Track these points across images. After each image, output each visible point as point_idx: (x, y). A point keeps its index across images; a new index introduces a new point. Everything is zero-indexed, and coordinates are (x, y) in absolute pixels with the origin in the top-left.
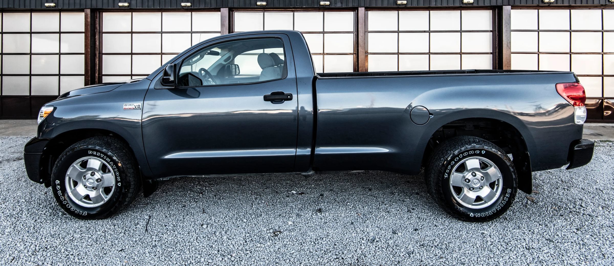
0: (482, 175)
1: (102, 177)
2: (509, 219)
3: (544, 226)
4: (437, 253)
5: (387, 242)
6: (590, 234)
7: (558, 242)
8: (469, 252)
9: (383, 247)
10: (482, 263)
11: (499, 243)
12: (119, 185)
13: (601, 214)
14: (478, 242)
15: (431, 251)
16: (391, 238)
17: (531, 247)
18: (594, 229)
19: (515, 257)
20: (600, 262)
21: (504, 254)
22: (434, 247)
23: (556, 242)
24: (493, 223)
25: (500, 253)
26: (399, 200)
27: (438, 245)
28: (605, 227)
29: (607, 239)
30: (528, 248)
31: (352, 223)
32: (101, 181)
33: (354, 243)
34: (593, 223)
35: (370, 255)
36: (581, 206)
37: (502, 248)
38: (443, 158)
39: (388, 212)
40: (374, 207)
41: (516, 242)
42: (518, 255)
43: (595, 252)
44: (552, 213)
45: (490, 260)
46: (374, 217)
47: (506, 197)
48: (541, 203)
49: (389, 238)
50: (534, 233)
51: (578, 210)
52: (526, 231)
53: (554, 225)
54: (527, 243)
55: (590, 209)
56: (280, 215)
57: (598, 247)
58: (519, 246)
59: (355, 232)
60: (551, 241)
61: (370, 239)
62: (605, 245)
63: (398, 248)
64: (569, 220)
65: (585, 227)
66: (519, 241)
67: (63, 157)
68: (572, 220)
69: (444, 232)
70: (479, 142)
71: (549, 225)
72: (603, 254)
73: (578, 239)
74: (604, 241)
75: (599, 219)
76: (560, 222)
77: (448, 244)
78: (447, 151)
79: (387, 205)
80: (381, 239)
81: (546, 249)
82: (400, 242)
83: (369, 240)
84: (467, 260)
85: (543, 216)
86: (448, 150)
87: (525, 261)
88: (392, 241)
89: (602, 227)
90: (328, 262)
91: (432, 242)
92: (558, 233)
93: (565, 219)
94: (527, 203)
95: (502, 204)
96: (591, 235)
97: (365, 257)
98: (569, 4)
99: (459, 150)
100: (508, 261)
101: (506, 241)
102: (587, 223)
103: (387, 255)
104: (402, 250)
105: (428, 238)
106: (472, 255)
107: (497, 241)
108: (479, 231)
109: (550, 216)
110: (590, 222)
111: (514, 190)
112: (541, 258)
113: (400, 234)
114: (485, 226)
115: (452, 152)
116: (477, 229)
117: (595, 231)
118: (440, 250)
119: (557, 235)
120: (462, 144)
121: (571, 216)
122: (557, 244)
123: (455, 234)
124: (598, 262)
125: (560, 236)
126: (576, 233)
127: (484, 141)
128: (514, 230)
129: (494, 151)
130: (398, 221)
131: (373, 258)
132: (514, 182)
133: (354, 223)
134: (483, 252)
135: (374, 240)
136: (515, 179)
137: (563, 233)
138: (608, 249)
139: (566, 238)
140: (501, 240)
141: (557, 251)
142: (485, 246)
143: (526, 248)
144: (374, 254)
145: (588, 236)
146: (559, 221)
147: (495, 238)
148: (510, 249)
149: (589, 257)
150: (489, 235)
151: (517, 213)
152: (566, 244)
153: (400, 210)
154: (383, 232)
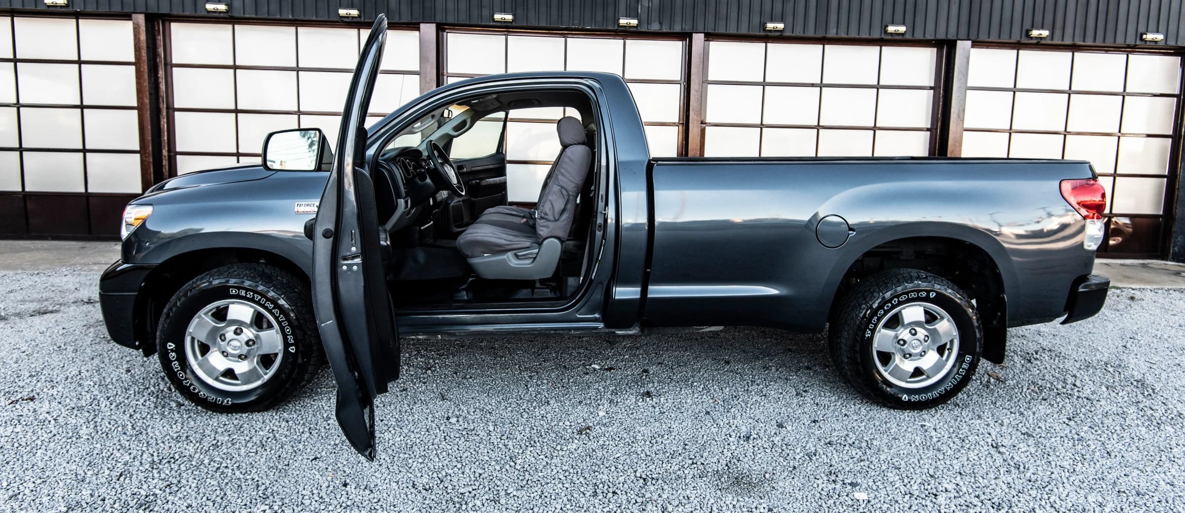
0: (927, 333)
1: (257, 337)
2: (963, 404)
3: (1018, 414)
4: (854, 454)
5: (771, 439)
6: (1089, 425)
7: (1040, 437)
8: (905, 452)
9: (765, 446)
10: (927, 466)
11: (950, 440)
12: (292, 349)
13: (1105, 397)
14: (918, 438)
15: (845, 452)
16: (775, 434)
17: (1000, 444)
18: (1095, 418)
19: (976, 458)
20: (1104, 463)
21: (960, 455)
22: (848, 446)
23: (1038, 436)
24: (936, 410)
25: (953, 453)
26: (780, 377)
27: (854, 443)
28: (1111, 415)
29: (1113, 431)
30: (995, 445)
31: (708, 413)
32: (254, 343)
33: (716, 441)
34: (1093, 409)
35: (747, 459)
36: (1074, 385)
37: (955, 447)
39: (765, 396)
40: (739, 389)
41: (977, 437)
42: (980, 455)
43: (1096, 450)
44: (1029, 397)
45: (939, 463)
46: (743, 404)
47: (963, 369)
48: (1011, 382)
49: (772, 434)
50: (1002, 425)
51: (1069, 392)
52: (990, 422)
53: (1034, 413)
54: (994, 438)
55: (1089, 390)
56: (580, 402)
57: (1100, 443)
58: (981, 443)
59: (715, 426)
60: (1029, 435)
61: (742, 435)
62: (1112, 439)
63: (790, 447)
64: (1056, 405)
65: (1081, 415)
66: (981, 436)
67: (180, 300)
68: (1060, 406)
69: (861, 425)
70: (924, 277)
71: (1025, 413)
72: (1108, 453)
73: (1071, 432)
74: (1110, 434)
75: (1101, 403)
76: (1042, 409)
77: (869, 441)
79: (761, 386)
80: (761, 435)
81: (1023, 447)
82: (792, 439)
83: (740, 437)
84: (902, 462)
85: (1016, 400)
87: (992, 464)
88: (778, 438)
89: (1106, 415)
90: (679, 470)
91: (843, 439)
92: (1040, 425)
93: (1050, 404)
94: (988, 382)
95: (956, 379)
96: (1090, 427)
97: (738, 461)
100: (966, 464)
101: (961, 436)
102: (1083, 410)
103: (775, 458)
104: (798, 451)
105: (836, 433)
106: (909, 456)
107: (946, 437)
108: (917, 422)
109: (1027, 400)
110: (1088, 408)
111: (975, 357)
112: (1017, 458)
113: (789, 428)
114: (925, 414)
116: (912, 420)
117: (1097, 421)
118: (858, 450)
119: (1039, 427)
120: (885, 287)
121: (1059, 400)
122: (1040, 440)
123: (879, 428)
124: (1101, 463)
125: (1044, 428)
126: (1068, 425)
128: (973, 421)
129: (950, 293)
130: (783, 409)
131: (752, 462)
132: (977, 344)
133: (711, 413)
134: (926, 452)
135: (749, 438)
137: (1048, 425)
138: (1116, 445)
139: (1053, 431)
140: (954, 436)
141: (1039, 450)
142: (928, 444)
143: (992, 445)
144: (753, 457)
145: (1085, 428)
146: (1040, 407)
147: (943, 433)
148: (968, 446)
149: (1088, 456)
150: (933, 427)
151: (975, 396)
152: (1053, 440)
153: (784, 393)
154: (761, 425)
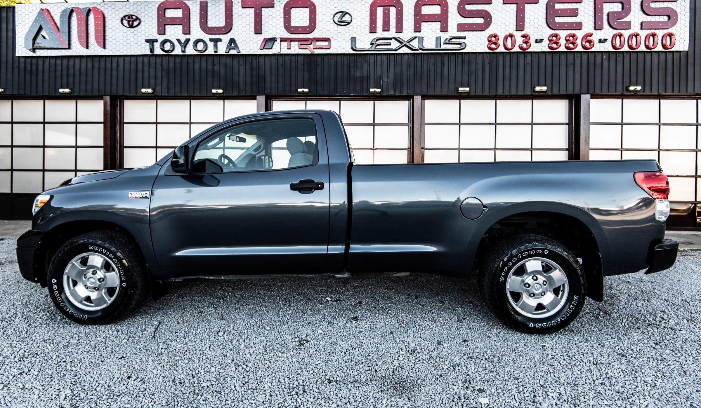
0: (544, 279)
1: (105, 276)
2: (576, 331)
3: (616, 339)
4: (487, 367)
5: (430, 353)
6: (671, 349)
7: (632, 357)
8: (525, 366)
9: (424, 359)
10: (539, 378)
11: (562, 357)
12: (124, 285)
13: (685, 327)
14: (537, 356)
15: (481, 365)
16: (434, 349)
17: (599, 362)
18: (676, 343)
19: (579, 372)
20: (680, 380)
21: (566, 369)
22: (484, 360)
23: (630, 357)
24: (556, 335)
25: (561, 368)
26: (449, 309)
27: (489, 358)
28: (689, 341)
29: (690, 354)
30: (595, 363)
31: (392, 333)
32: (103, 280)
33: (391, 354)
34: (675, 337)
35: (408, 368)
36: (663, 318)
37: (565, 363)
38: (499, 258)
39: (435, 321)
40: (419, 316)
41: (582, 356)
42: (583, 370)
43: (675, 369)
44: (627, 326)
45: (549, 375)
46: (418, 327)
47: (573, 305)
48: (615, 315)
49: (432, 350)
50: (604, 347)
51: (658, 323)
52: (594, 345)
53: (629, 339)
54: (595, 357)
55: (673, 322)
57: (678, 364)
58: (584, 361)
59: (394, 342)
60: (623, 356)
61: (410, 350)
62: (688, 361)
63: (441, 360)
64: (647, 333)
65: (666, 341)
66: (585, 355)
67: (61, 253)
68: (650, 333)
69: (497, 344)
70: (541, 240)
71: (622, 338)
72: (684, 371)
73: (656, 354)
74: (687, 357)
75: (682, 332)
76: (636, 335)
77: (501, 357)
78: (503, 251)
79: (434, 314)
80: (423, 350)
81: (616, 365)
82: (444, 354)
83: (409, 351)
84: (521, 374)
85: (617, 328)
86: (505, 249)
87: (590, 377)
88: (435, 353)
89: (685, 341)
90: (358, 375)
91: (482, 354)
92: (632, 348)
93: (642, 332)
94: (599, 314)
95: (568, 312)
96: (672, 351)
97: (402, 369)
98: (658, 92)
99: (517, 249)
100: (570, 377)
101: (570, 355)
102: (668, 337)
103: (429, 368)
104: (447, 363)
105: (478, 350)
106: (528, 370)
107: (559, 355)
108: (539, 343)
109: (625, 329)
110: (671, 335)
111: (582, 297)
112: (610, 374)
113: (445, 345)
114: (547, 338)
115: (509, 251)
116: (536, 342)
117: (678, 346)
118: (490, 364)
119: (632, 350)
120: (522, 242)
121: (649, 329)
122: (631, 359)
123: (510, 347)
124: (677, 380)
125: (635, 350)
126: (654, 348)
127: (547, 240)
128: (581, 344)
129: (559, 251)
130: (445, 331)
131: (411, 371)
132: (582, 287)
133: (394, 332)
134: (542, 366)
135: (414, 352)
136: (584, 284)
137: (638, 348)
138: (691, 366)
139: (642, 353)
140: (565, 354)
141: (629, 367)
142: (544, 360)
143: (593, 363)
144: (413, 366)
145: (667, 351)
146: (635, 334)
147: (557, 352)
148: (574, 363)
149: (667, 374)
150: (550, 347)
151: (586, 325)
152: (641, 360)
153: (449, 320)
154: (426, 342)
